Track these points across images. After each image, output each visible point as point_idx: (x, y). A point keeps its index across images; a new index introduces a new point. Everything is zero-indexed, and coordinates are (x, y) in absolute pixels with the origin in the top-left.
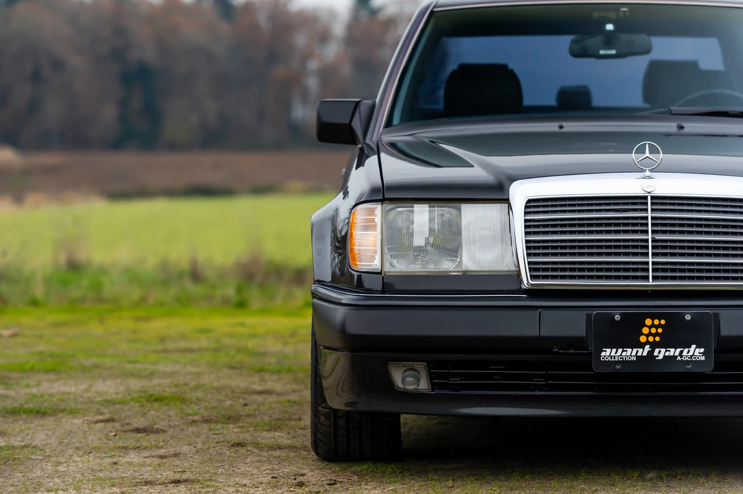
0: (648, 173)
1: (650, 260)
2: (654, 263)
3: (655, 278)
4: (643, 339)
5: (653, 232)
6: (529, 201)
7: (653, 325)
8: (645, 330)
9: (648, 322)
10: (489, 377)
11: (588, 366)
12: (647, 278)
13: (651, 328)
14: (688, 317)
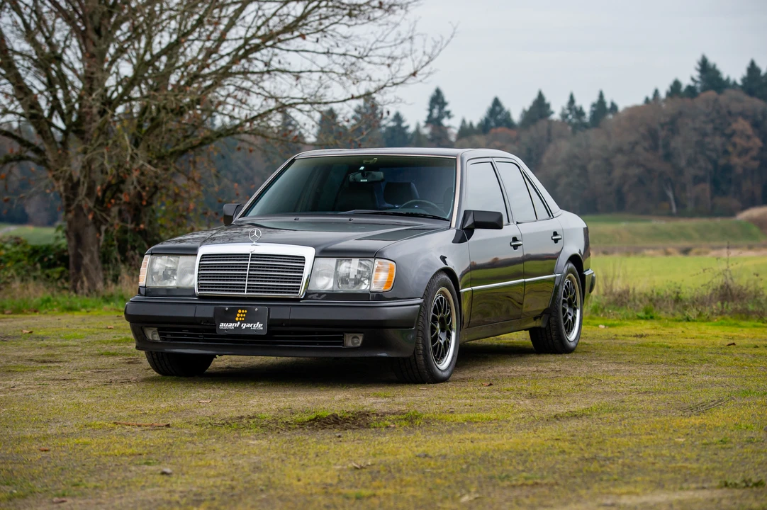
0: (254, 243)
1: (246, 283)
2: (248, 285)
3: (248, 291)
4: (237, 319)
5: (250, 270)
6: (203, 255)
7: (242, 313)
8: (238, 315)
9: (240, 311)
10: (183, 335)
11: (214, 331)
12: (244, 291)
13: (241, 314)
14: (256, 309)
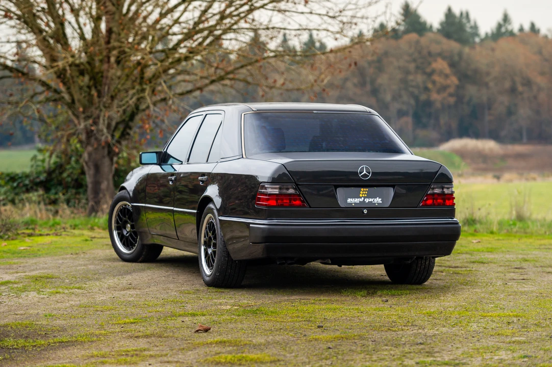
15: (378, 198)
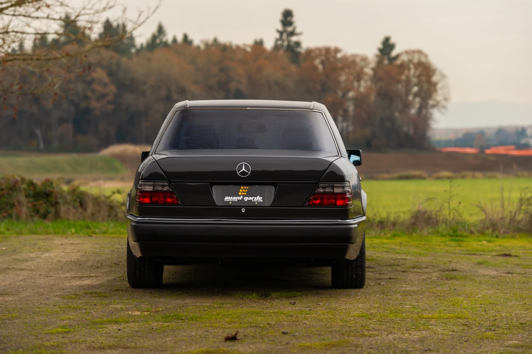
15: (258, 197)
